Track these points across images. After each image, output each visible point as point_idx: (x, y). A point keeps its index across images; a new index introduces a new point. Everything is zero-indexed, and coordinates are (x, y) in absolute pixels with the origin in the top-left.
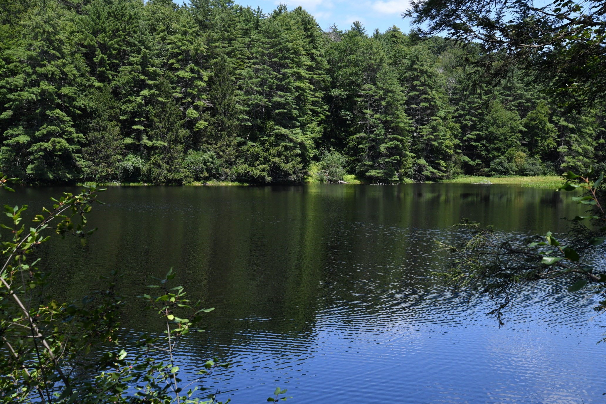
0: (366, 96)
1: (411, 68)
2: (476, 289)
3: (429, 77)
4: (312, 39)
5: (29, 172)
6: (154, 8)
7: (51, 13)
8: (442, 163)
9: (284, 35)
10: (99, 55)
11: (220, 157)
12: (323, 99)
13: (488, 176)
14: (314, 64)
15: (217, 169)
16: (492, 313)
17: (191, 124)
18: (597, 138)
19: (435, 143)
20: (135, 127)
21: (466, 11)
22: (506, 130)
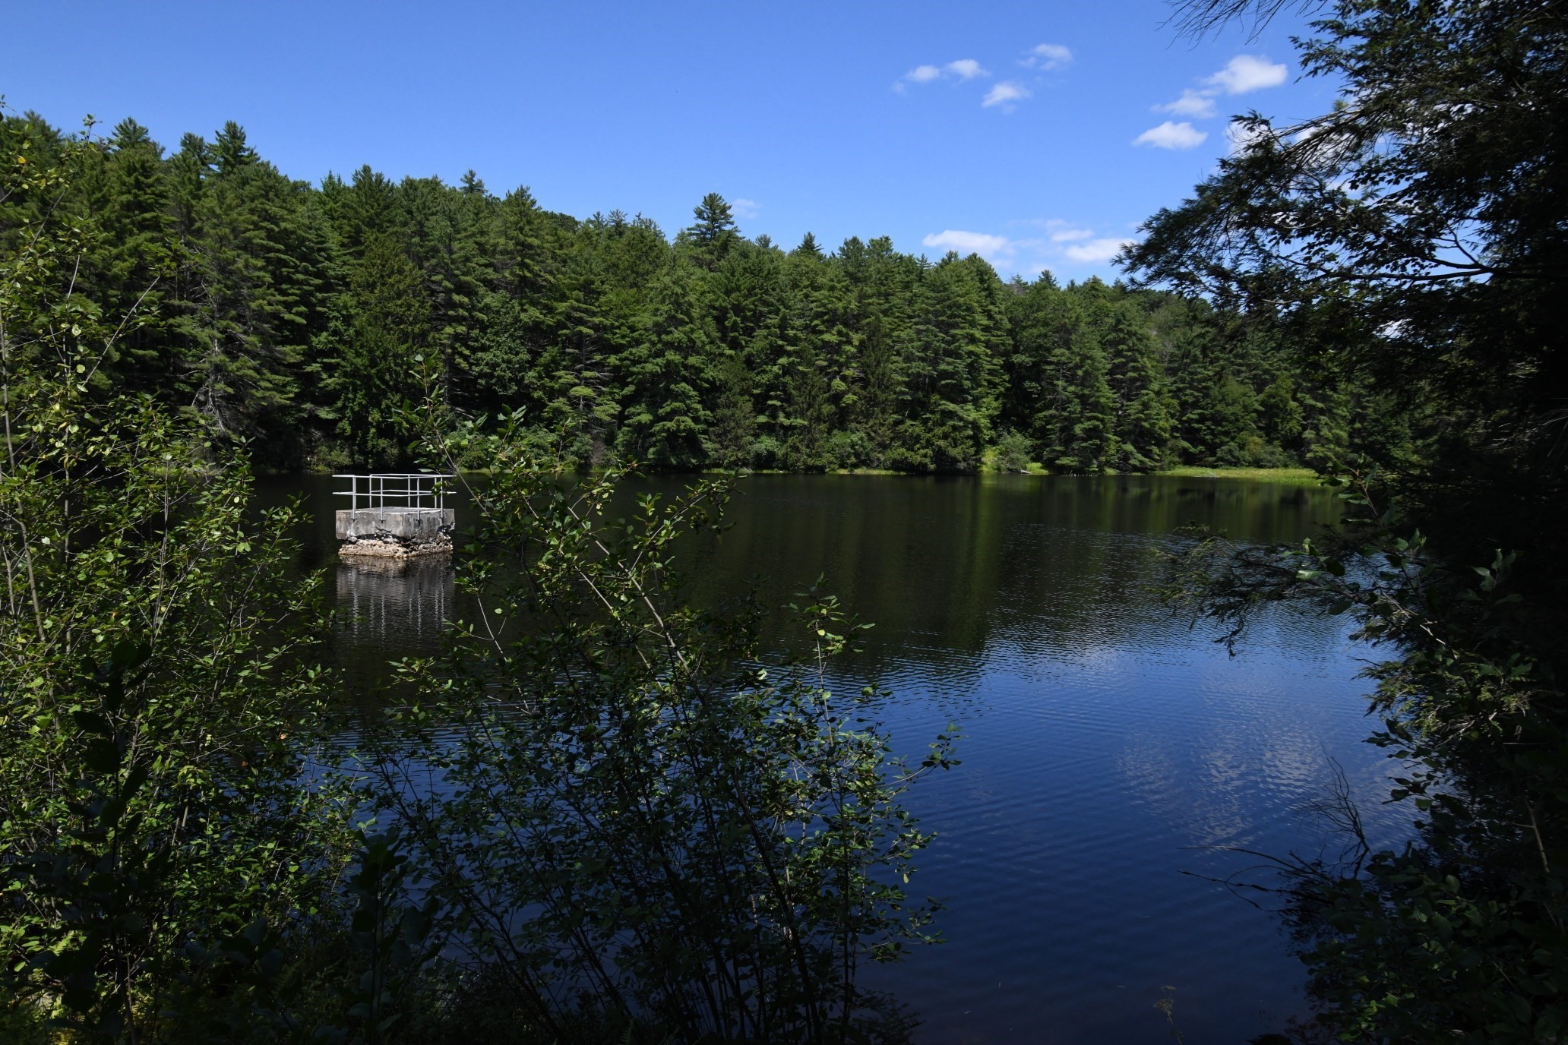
0: (1058, 363)
1: (1115, 328)
2: (1202, 610)
3: (1140, 340)
4: (990, 293)
5: (651, 456)
6: (796, 260)
7: (681, 273)
8: (1155, 449)
9: (954, 288)
10: (732, 318)
11: (871, 439)
12: (1002, 367)
13: (1214, 467)
14: (991, 323)
15: (867, 454)
16: (1221, 641)
17: (836, 398)
18: (1352, 422)
19: (1146, 424)
20: (770, 402)
21: (1193, 258)
22: (1237, 409)
